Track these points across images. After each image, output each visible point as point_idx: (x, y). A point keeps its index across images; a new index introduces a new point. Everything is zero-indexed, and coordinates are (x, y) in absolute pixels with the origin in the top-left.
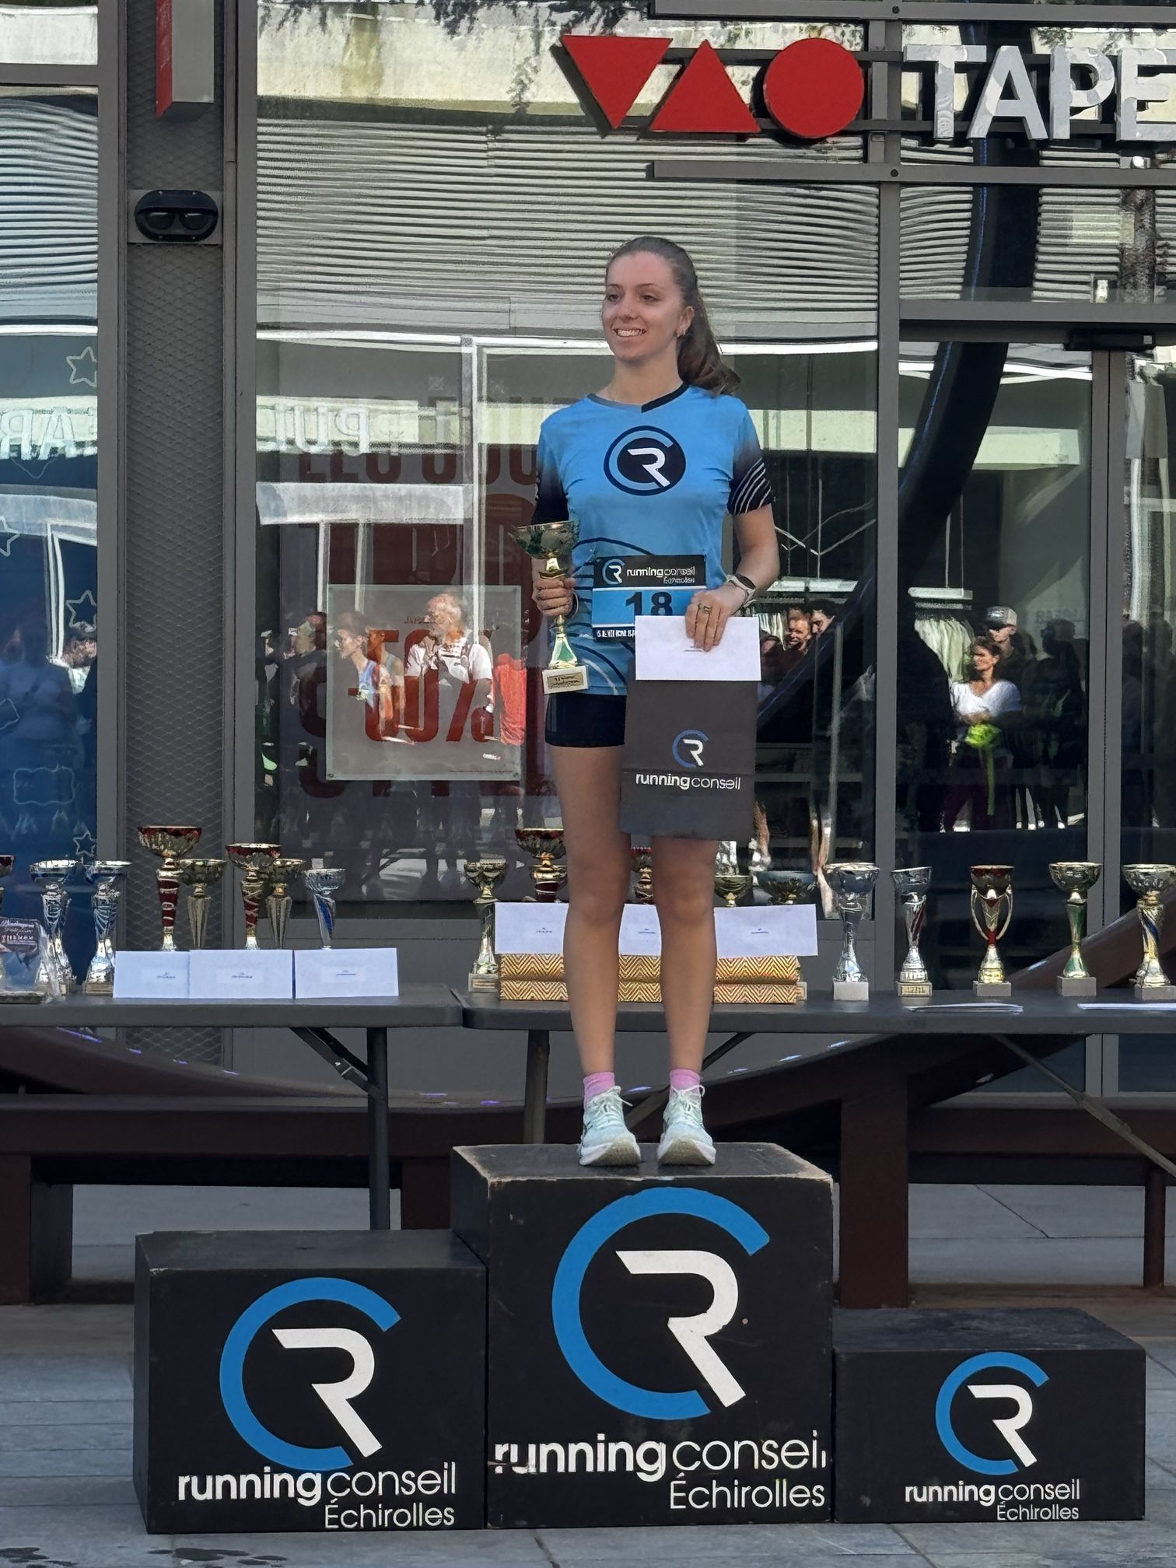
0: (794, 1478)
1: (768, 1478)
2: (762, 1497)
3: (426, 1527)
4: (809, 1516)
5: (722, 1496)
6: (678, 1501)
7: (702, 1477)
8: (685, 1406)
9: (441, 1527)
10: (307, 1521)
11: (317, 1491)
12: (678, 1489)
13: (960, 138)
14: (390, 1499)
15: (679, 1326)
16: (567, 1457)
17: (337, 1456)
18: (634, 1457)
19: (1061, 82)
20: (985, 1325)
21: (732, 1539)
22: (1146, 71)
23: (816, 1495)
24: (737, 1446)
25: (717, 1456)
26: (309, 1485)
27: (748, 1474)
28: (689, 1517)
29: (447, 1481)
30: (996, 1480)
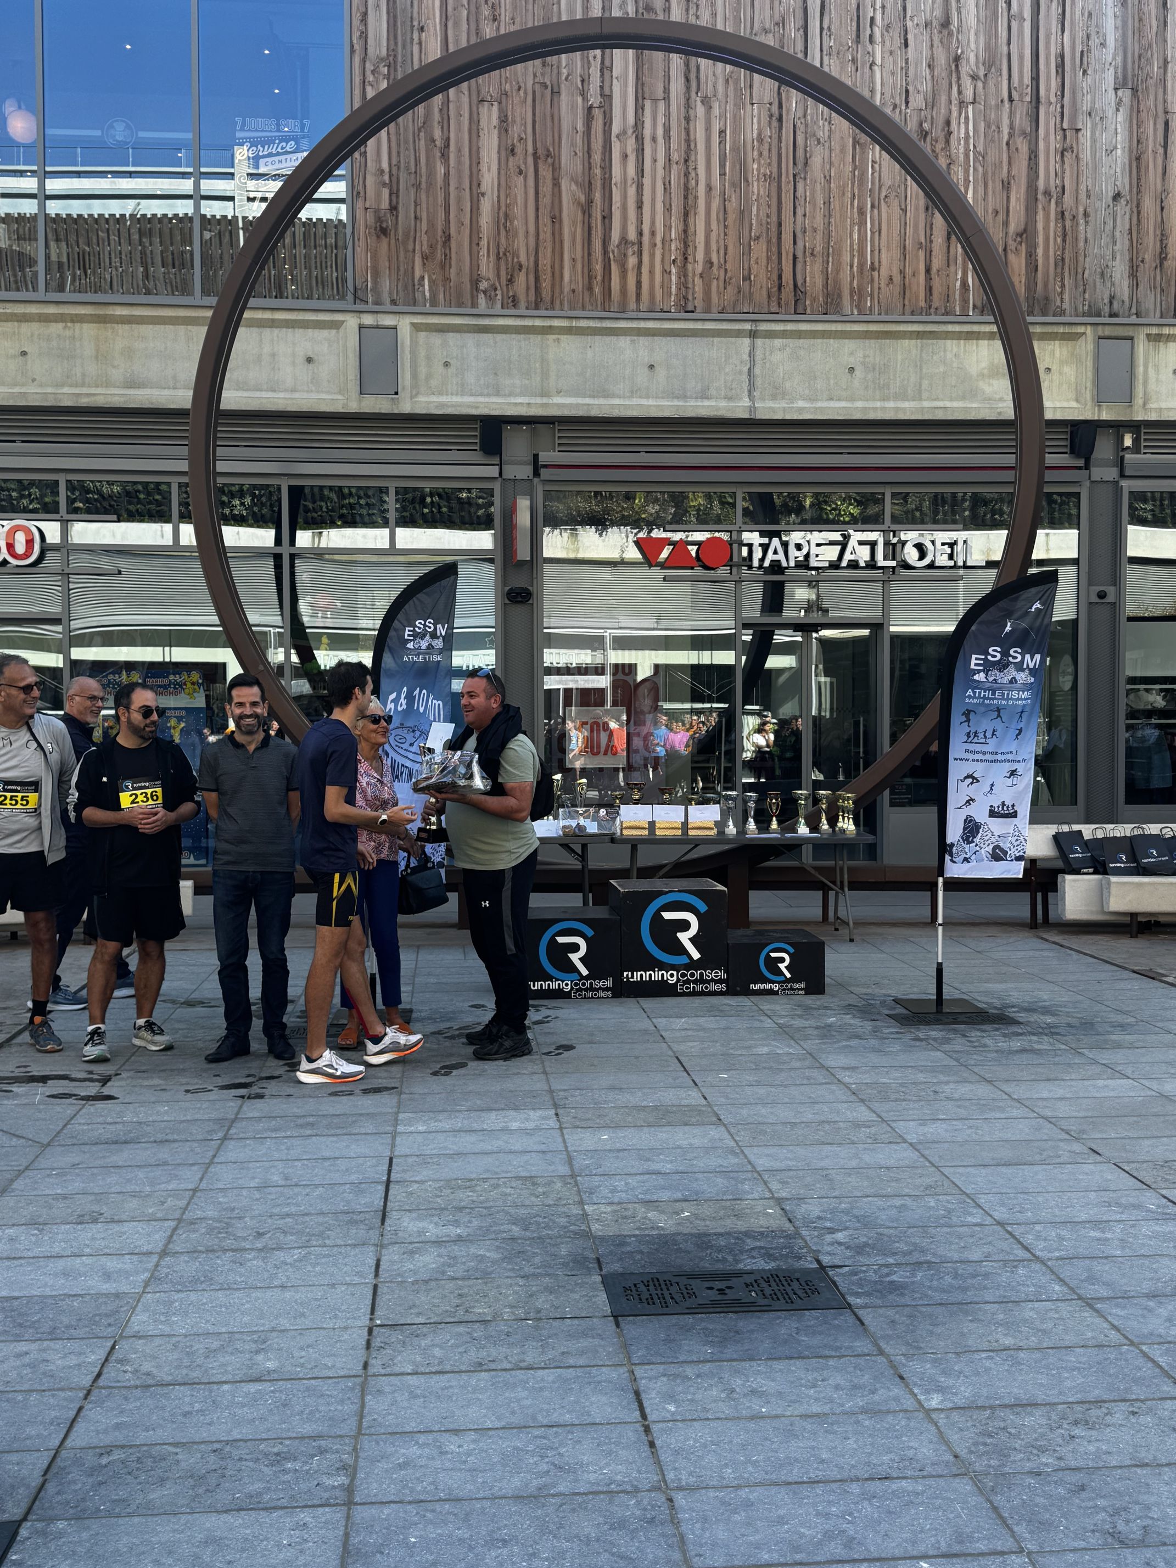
0: (716, 982)
1: (708, 982)
2: (706, 988)
3: (603, 998)
4: (721, 993)
5: (694, 987)
6: (680, 989)
7: (688, 982)
8: (683, 960)
9: (608, 997)
10: (567, 996)
11: (569, 987)
12: (680, 985)
13: (761, 567)
14: (591, 989)
15: (679, 935)
16: (646, 976)
17: (575, 976)
18: (667, 976)
19: (792, 549)
20: (775, 934)
21: (697, 1001)
22: (818, 545)
23: (723, 987)
24: (699, 972)
25: (692, 975)
26: (567, 985)
27: (702, 981)
28: (683, 994)
29: (609, 983)
30: (779, 982)
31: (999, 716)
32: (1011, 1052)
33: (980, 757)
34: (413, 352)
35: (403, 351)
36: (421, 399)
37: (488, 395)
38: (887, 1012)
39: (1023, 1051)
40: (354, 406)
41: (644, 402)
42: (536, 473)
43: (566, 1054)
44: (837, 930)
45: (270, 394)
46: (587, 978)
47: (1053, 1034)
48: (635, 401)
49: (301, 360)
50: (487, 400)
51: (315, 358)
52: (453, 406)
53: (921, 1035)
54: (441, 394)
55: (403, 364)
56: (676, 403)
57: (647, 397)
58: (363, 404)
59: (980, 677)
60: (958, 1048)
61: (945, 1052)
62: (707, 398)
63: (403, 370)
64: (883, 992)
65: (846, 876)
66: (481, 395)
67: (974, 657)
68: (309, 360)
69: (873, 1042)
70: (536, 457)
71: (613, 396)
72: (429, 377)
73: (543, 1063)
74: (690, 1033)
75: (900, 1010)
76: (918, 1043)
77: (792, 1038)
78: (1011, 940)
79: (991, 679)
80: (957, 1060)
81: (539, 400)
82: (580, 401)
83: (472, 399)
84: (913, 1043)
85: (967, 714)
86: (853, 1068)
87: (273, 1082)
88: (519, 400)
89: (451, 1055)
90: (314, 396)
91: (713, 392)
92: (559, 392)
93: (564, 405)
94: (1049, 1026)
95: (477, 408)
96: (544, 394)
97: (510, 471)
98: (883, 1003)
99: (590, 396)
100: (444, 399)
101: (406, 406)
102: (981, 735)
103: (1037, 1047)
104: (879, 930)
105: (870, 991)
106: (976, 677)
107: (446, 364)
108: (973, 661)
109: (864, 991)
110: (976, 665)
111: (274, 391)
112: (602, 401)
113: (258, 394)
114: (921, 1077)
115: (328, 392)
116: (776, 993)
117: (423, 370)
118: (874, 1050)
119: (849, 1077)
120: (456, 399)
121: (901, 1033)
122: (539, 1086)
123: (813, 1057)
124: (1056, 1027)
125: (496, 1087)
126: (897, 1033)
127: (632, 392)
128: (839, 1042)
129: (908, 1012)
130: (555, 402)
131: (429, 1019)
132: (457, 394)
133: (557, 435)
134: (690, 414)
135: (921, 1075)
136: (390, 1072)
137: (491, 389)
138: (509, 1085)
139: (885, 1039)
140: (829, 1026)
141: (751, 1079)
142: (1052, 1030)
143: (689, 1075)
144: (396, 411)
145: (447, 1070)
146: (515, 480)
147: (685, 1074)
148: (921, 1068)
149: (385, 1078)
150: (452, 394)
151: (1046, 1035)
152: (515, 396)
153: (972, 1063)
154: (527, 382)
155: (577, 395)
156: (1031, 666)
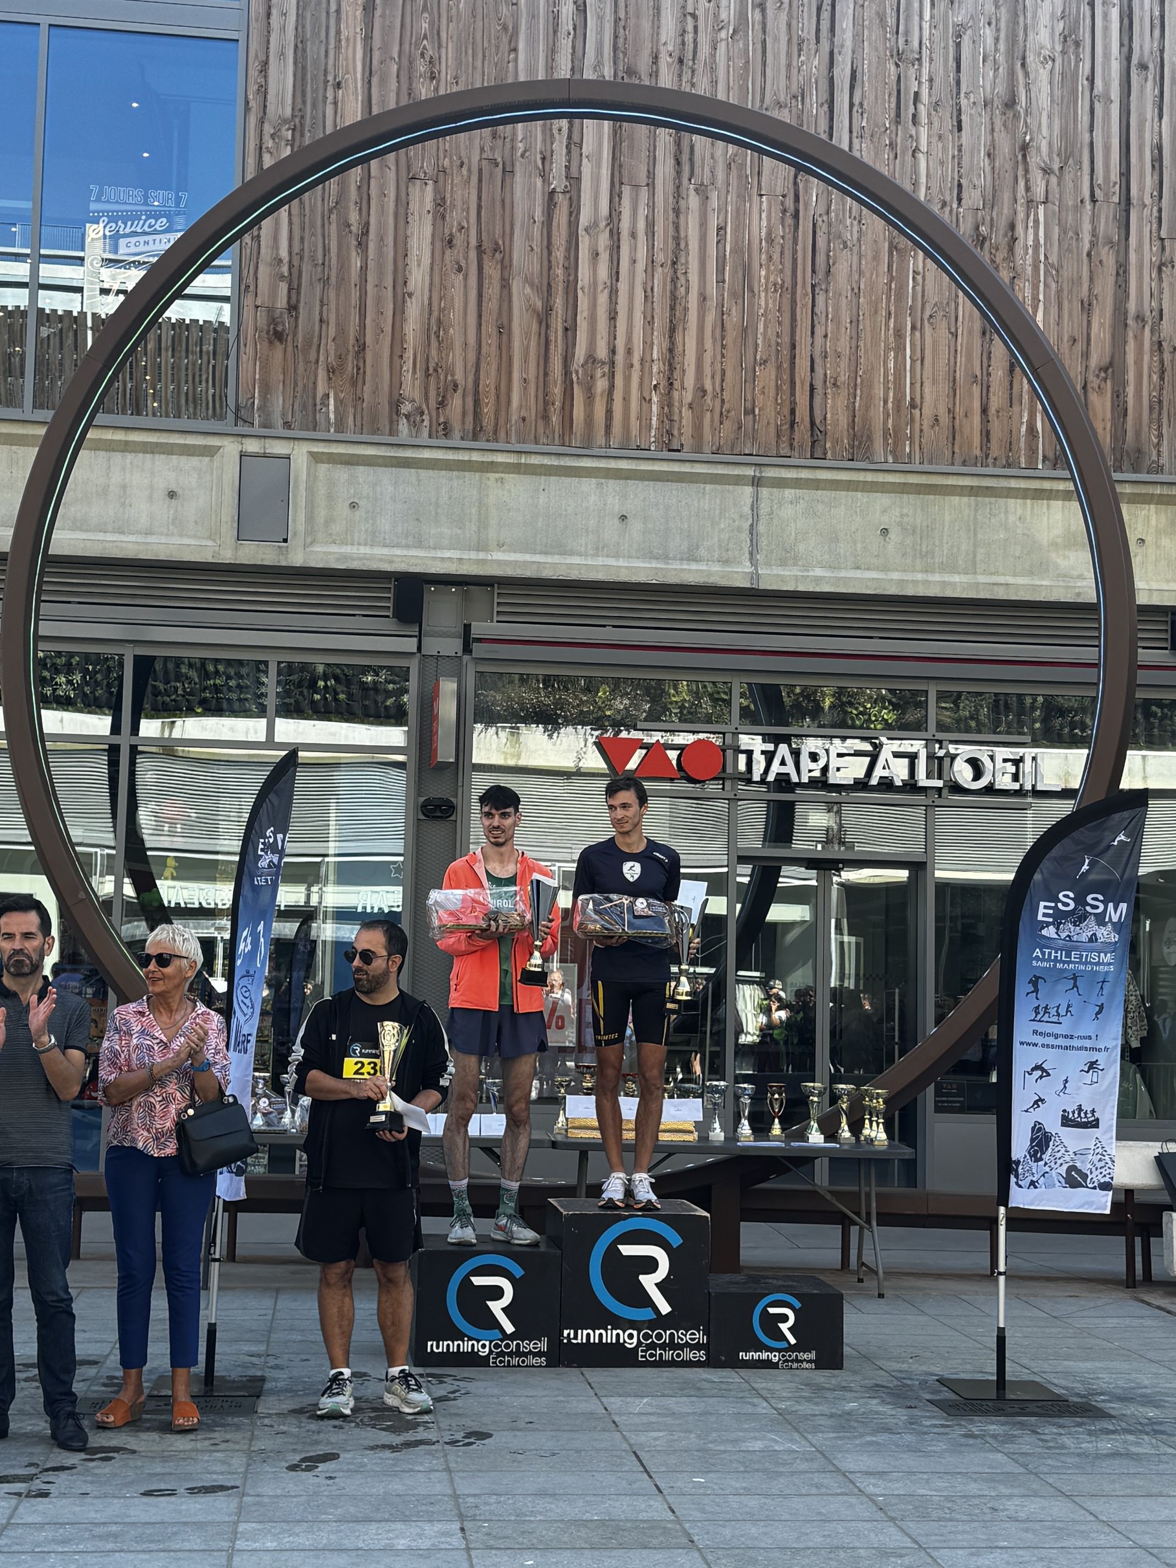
0: (693, 1347)
1: (681, 1347)
2: (678, 1356)
3: (534, 1366)
4: (698, 1364)
5: (660, 1354)
6: (642, 1356)
7: (653, 1346)
8: (645, 1314)
9: (540, 1366)
10: (482, 1362)
11: (487, 1350)
12: (642, 1351)
13: (763, 781)
14: (518, 1353)
15: (643, 1278)
16: (594, 1336)
17: (496, 1333)
18: (624, 1337)
19: (805, 759)
20: (774, 1281)
21: (666, 1373)
22: (840, 756)
23: (702, 1355)
24: (668, 1332)
25: (659, 1337)
26: (484, 1346)
27: (672, 1345)
28: (646, 1364)
29: (543, 1345)
30: (779, 1351)
31: (1075, 986)
32: (1099, 1457)
33: (1050, 1040)
34: (310, 489)
35: (296, 487)
36: (317, 548)
37: (407, 546)
38: (928, 1397)
39: (1115, 1455)
40: (227, 556)
41: (611, 562)
42: (467, 649)
43: (478, 1446)
44: (860, 1280)
45: (115, 538)
46: (512, 1337)
47: (1156, 1432)
48: (600, 561)
49: (160, 494)
50: (405, 552)
51: (180, 492)
52: (360, 559)
53: (975, 1430)
54: (344, 543)
55: (295, 504)
56: (654, 564)
57: (617, 556)
58: (240, 553)
59: (1050, 932)
60: (1026, 1449)
61: (1007, 1454)
62: (696, 560)
63: (295, 512)
64: (924, 1368)
65: (874, 1205)
66: (397, 546)
67: (1042, 904)
68: (172, 495)
69: (908, 1438)
70: (467, 628)
71: (572, 553)
72: (329, 521)
73: (445, 1456)
74: (653, 1419)
75: (947, 1395)
76: (971, 1441)
77: (797, 1431)
78: (1099, 1303)
79: (1063, 935)
80: (1024, 1466)
81: (473, 555)
82: (528, 557)
83: (385, 551)
84: (963, 1440)
85: (1035, 982)
86: (881, 1474)
87: (63, 1475)
88: (447, 554)
89: (317, 1442)
90: (176, 540)
91: (702, 552)
92: (500, 546)
93: (506, 563)
94: (1151, 1422)
95: (391, 562)
96: (481, 546)
97: (432, 645)
98: (923, 1385)
99: (541, 553)
100: (348, 549)
101: (297, 558)
102: (1053, 1012)
103: (1134, 1449)
104: (920, 1283)
105: (905, 1367)
106: (1044, 932)
107: (353, 506)
108: (1041, 910)
109: (895, 1366)
110: (1045, 915)
111: (123, 533)
112: (556, 559)
113: (101, 536)
114: (973, 1488)
115: (195, 537)
116: (774, 1366)
117: (321, 513)
118: (910, 1449)
119: (874, 1485)
120: (364, 550)
121: (948, 1426)
122: (438, 1488)
123: (825, 1457)
124: (1161, 1423)
125: (378, 1489)
126: (943, 1426)
127: (597, 549)
128: (861, 1436)
129: (957, 1397)
130: (495, 557)
131: (287, 1391)
132: (365, 545)
133: (496, 600)
134: (672, 579)
135: (973, 1485)
136: (229, 1465)
137: (410, 538)
138: (397, 1486)
139: (926, 1433)
140: (849, 1414)
141: (738, 1485)
142: (1156, 1427)
143: (651, 1477)
144: (284, 564)
145: (311, 1463)
146: (438, 657)
147: (645, 1476)
148: (975, 1476)
149: (222, 1473)
150: (359, 544)
151: (1147, 1434)
152: (442, 548)
153: (1046, 1470)
154: (459, 531)
155: (525, 550)
156: (1115, 919)
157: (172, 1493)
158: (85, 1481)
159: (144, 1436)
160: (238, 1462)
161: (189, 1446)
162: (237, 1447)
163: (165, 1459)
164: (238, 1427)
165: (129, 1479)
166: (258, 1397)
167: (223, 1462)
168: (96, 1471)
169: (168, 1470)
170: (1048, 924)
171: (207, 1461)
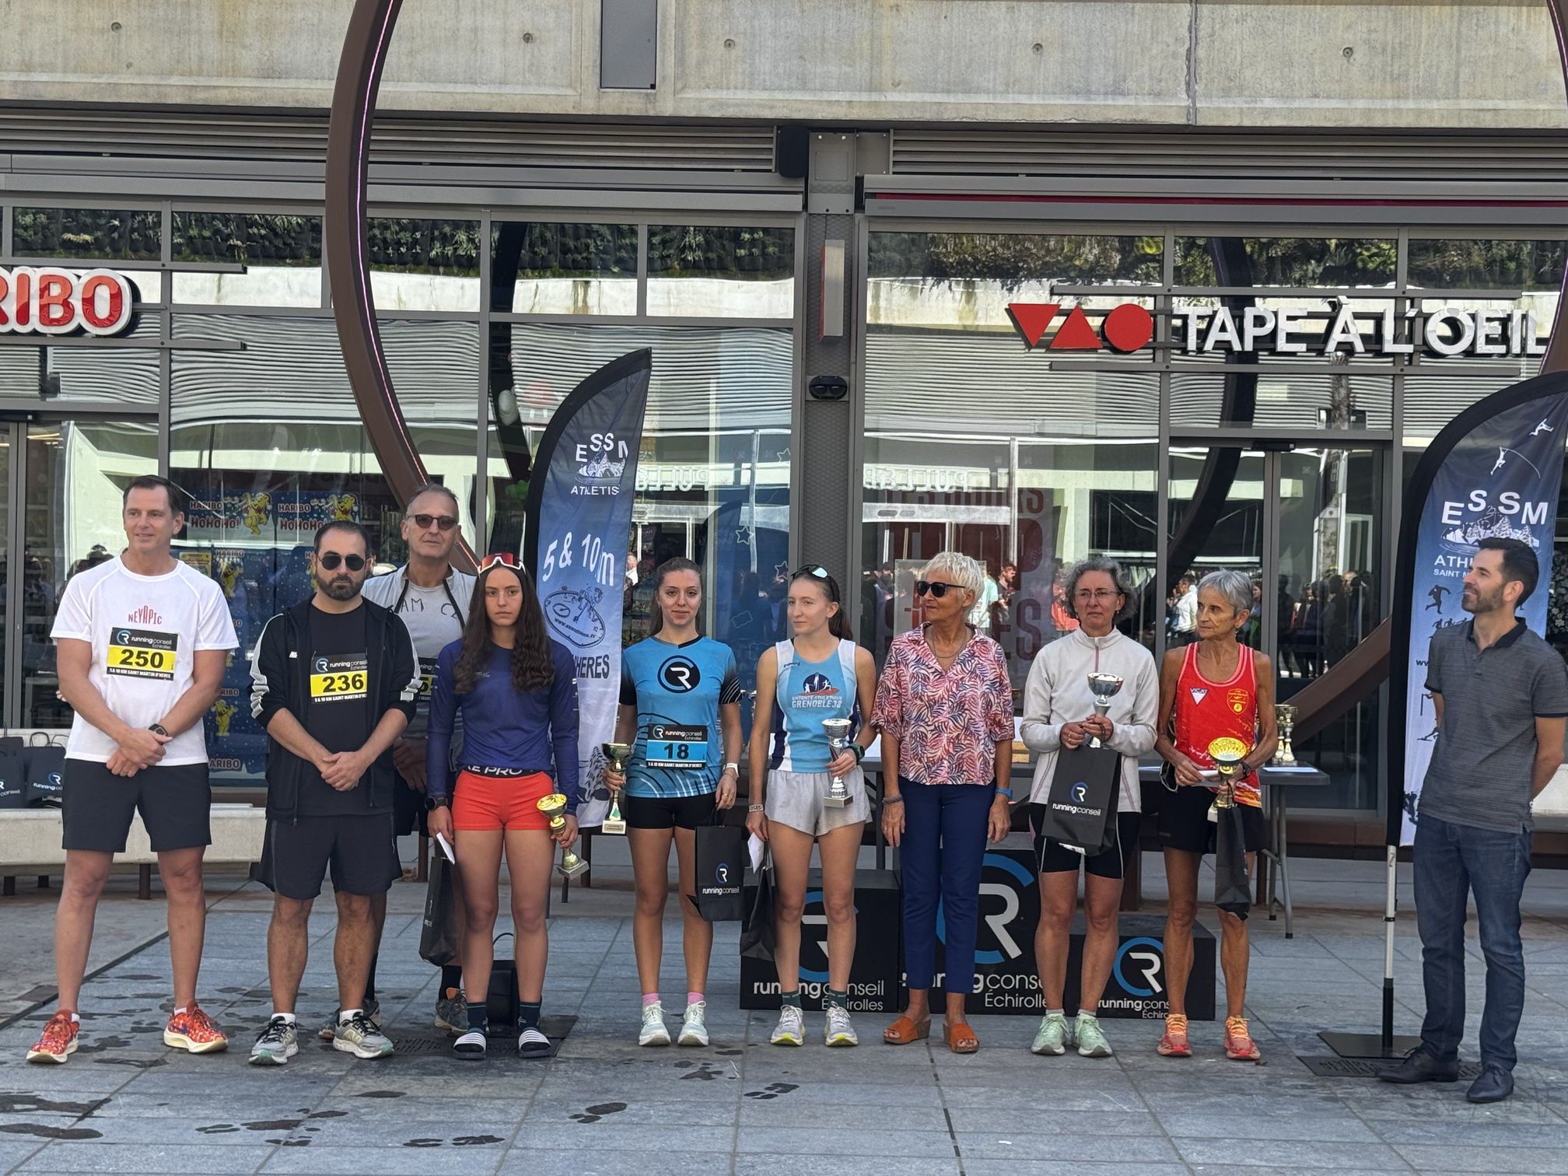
1: (1032, 993)
2: (1029, 1002)
3: (869, 1011)
5: (1009, 1000)
6: (989, 1003)
7: (1001, 992)
8: (993, 958)
9: (877, 1011)
12: (989, 997)
15: (990, 920)
19: (1249, 324)
20: (1143, 924)
21: (1017, 1021)
24: (1018, 977)
26: (815, 989)
27: (1022, 991)
28: (994, 1011)
29: (879, 989)
30: (1143, 999)
32: (1471, 1126)
34: (680, 26)
35: (665, 25)
36: (690, 94)
37: (790, 89)
38: (1300, 1053)
39: (1493, 1124)
40: (589, 106)
41: (1024, 99)
42: (859, 206)
44: (1273, 918)
45: (469, 88)
47: (1550, 1099)
48: (1010, 99)
49: (515, 36)
50: (787, 96)
51: (536, 34)
52: (738, 105)
53: (1340, 1093)
54: (719, 87)
55: (664, 44)
56: (1074, 101)
57: (1030, 93)
58: (603, 102)
60: (1389, 1115)
61: (1365, 1122)
62: (1122, 94)
63: (664, 51)
64: (1309, 1020)
65: (1284, 836)
66: (780, 89)
67: (1448, 504)
68: (528, 38)
69: (1260, 1099)
70: (859, 181)
71: (978, 91)
72: (702, 62)
74: (981, 1073)
75: (1325, 1051)
76: (1330, 1105)
77: (1136, 1088)
78: (1549, 945)
80: (1380, 1135)
81: (865, 97)
82: (928, 97)
83: (765, 95)
84: (1321, 1104)
85: (1436, 593)
86: (1212, 1140)
88: (836, 97)
90: (533, 90)
91: (1131, 84)
92: (896, 85)
93: (902, 105)
94: (1549, 1086)
95: (772, 107)
96: (872, 89)
97: (820, 203)
98: (1300, 1039)
99: (942, 91)
100: (723, 95)
101: (667, 105)
103: (1515, 1118)
104: (1342, 921)
105: (1288, 1018)
107: (729, 44)
109: (1278, 1017)
110: (1451, 517)
111: (475, 83)
112: (961, 98)
113: (450, 88)
114: (1311, 1158)
115: (554, 85)
116: (1137, 1015)
117: (693, 53)
118: (1256, 1112)
119: (1199, 1153)
120: (741, 95)
121: (1310, 1087)
122: (718, 1146)
123: (1156, 1121)
124: (1559, 1089)
125: (655, 1144)
126: (1304, 1087)
127: (1007, 85)
128: (1206, 1096)
129: (1335, 1055)
130: (890, 99)
131: (596, 1033)
132: (743, 88)
133: (892, 148)
134: (1095, 117)
135: (1313, 1155)
136: (507, 1113)
137: (794, 79)
138: (675, 1142)
139: (1281, 1095)
140: (1201, 1071)
141: (1046, 1149)
142: (1551, 1094)
143: (953, 1137)
144: (652, 113)
145: (594, 1114)
146: (827, 216)
147: (948, 1136)
148: (1318, 1145)
149: (496, 1123)
150: (736, 88)
151: (1538, 1101)
152: (830, 90)
153: (1403, 1140)
154: (848, 70)
155: (924, 89)
156: (1533, 520)
157: (436, 1143)
158: (351, 1129)
159: (428, 1079)
160: (516, 1112)
161: (471, 1092)
162: (521, 1094)
163: (441, 1106)
164: (530, 1072)
165: (397, 1127)
166: (563, 1039)
167: (501, 1111)
168: (366, 1118)
169: (442, 1118)
170: (1455, 528)
171: (485, 1109)
